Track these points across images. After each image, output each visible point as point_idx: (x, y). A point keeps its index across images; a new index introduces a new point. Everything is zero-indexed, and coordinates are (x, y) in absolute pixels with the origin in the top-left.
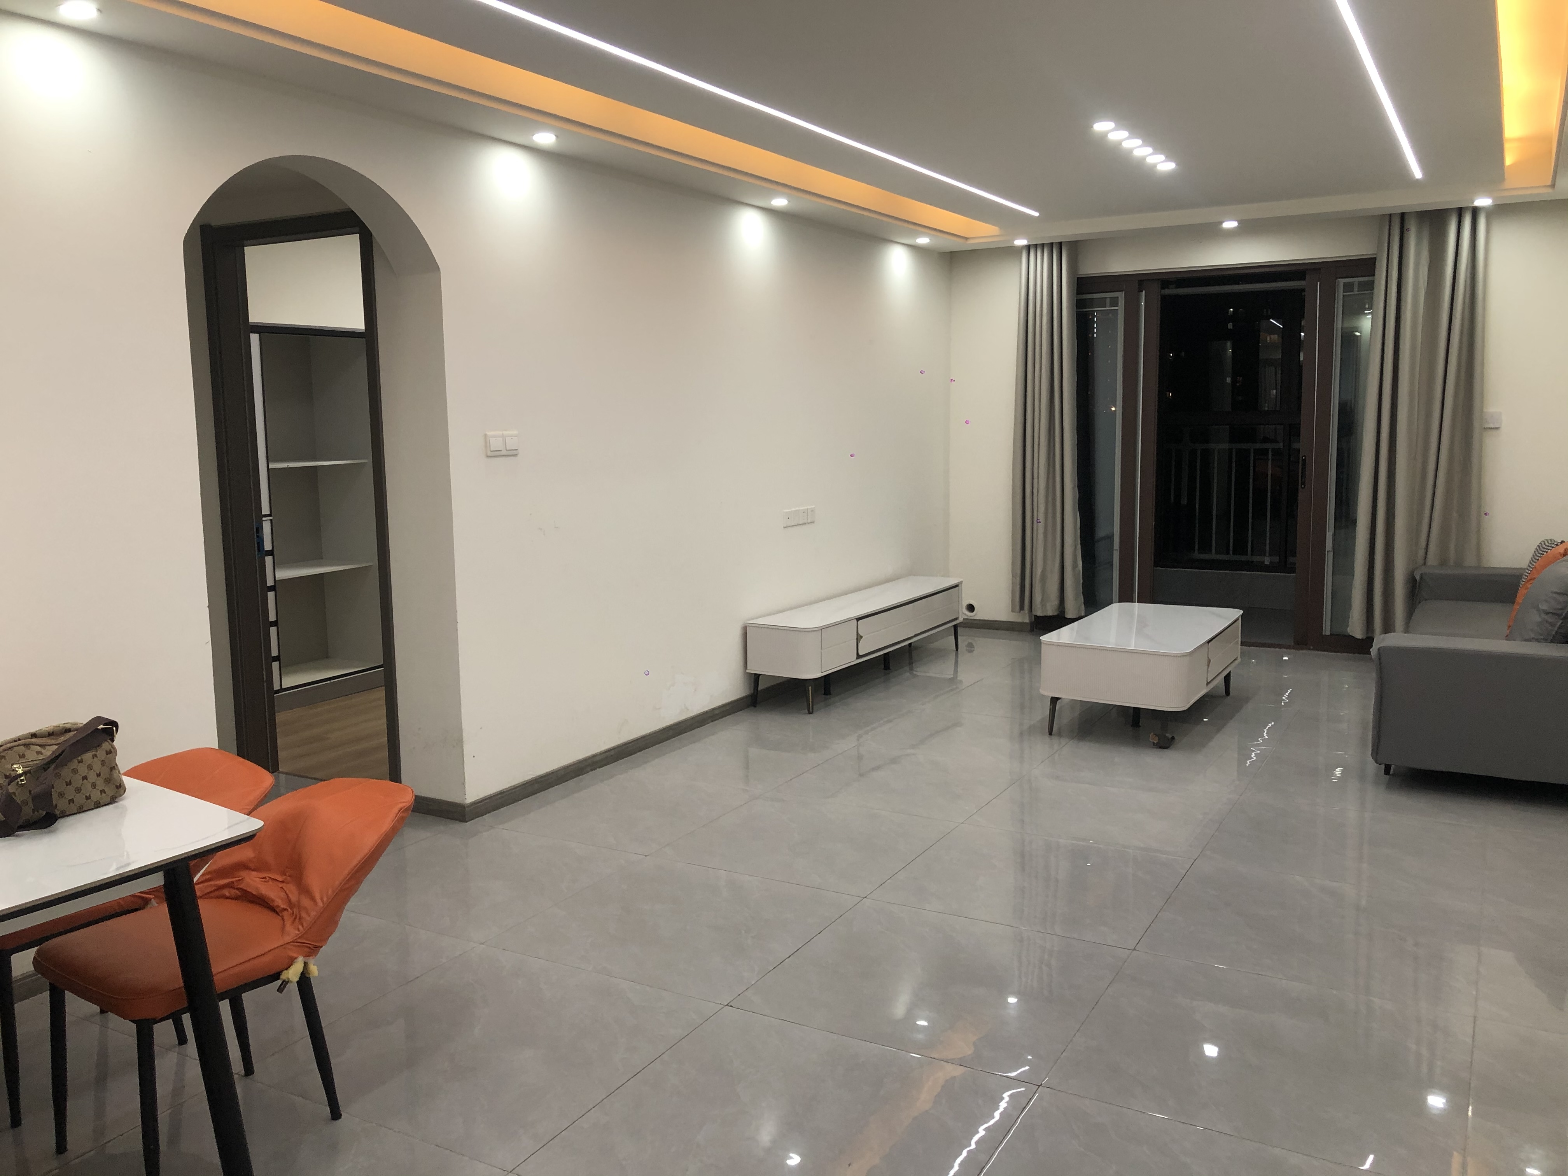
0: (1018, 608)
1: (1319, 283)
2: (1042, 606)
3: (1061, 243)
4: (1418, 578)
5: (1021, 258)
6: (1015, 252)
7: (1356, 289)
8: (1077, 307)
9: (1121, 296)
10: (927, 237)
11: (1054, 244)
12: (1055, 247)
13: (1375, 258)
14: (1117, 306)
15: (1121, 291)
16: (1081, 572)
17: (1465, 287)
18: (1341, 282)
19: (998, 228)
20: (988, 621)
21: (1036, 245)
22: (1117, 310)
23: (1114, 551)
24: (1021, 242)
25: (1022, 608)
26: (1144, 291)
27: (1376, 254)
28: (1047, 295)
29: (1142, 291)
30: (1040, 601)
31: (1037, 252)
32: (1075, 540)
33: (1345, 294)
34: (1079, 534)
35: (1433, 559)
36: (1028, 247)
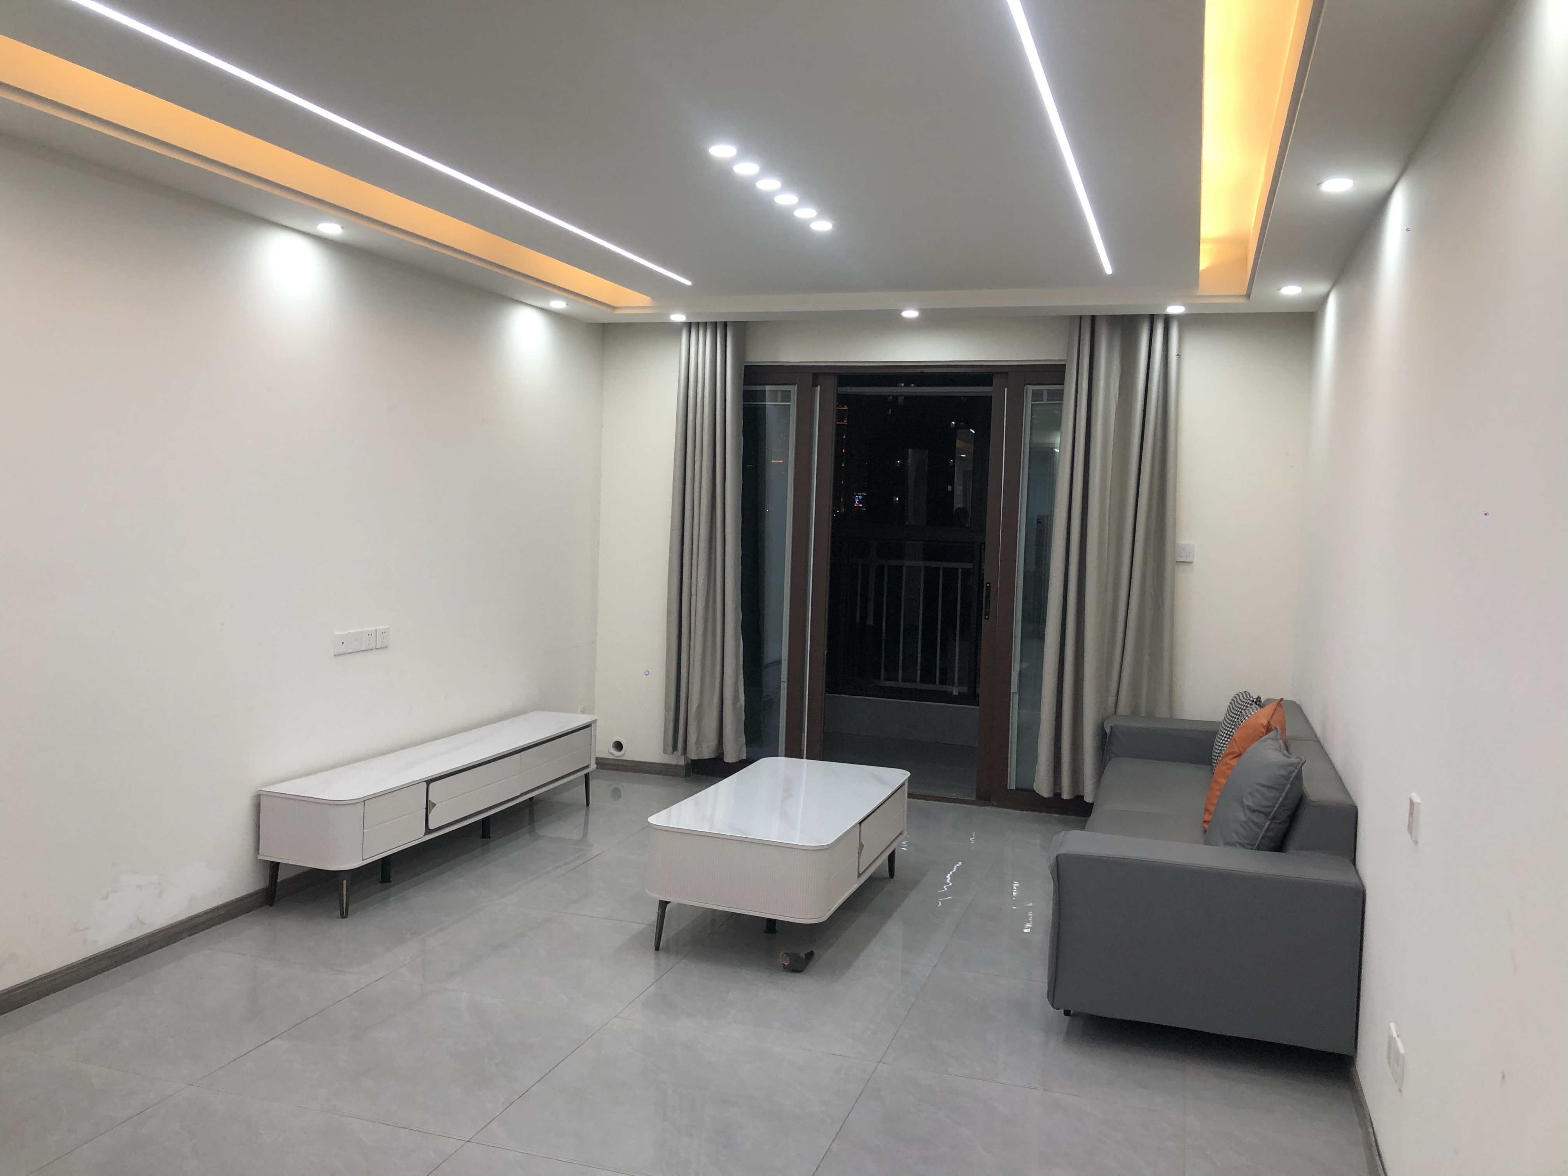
0: (671, 748)
1: (1006, 389)
2: (697, 748)
3: (725, 323)
4: (1108, 730)
5: (681, 338)
6: (674, 330)
7: (1045, 398)
8: (744, 400)
9: (793, 389)
10: (564, 301)
11: (718, 324)
12: (719, 327)
13: (1065, 365)
14: (790, 402)
15: (794, 384)
16: (743, 708)
17: (1157, 408)
18: (1030, 389)
19: (650, 298)
20: (638, 762)
21: (698, 323)
22: (790, 405)
23: (782, 683)
24: (678, 317)
25: (675, 748)
26: (819, 386)
27: (1066, 360)
28: (710, 383)
29: (817, 386)
30: (695, 740)
31: (698, 331)
32: (737, 670)
33: (1033, 403)
34: (742, 663)
35: (1124, 708)
36: (689, 325)
